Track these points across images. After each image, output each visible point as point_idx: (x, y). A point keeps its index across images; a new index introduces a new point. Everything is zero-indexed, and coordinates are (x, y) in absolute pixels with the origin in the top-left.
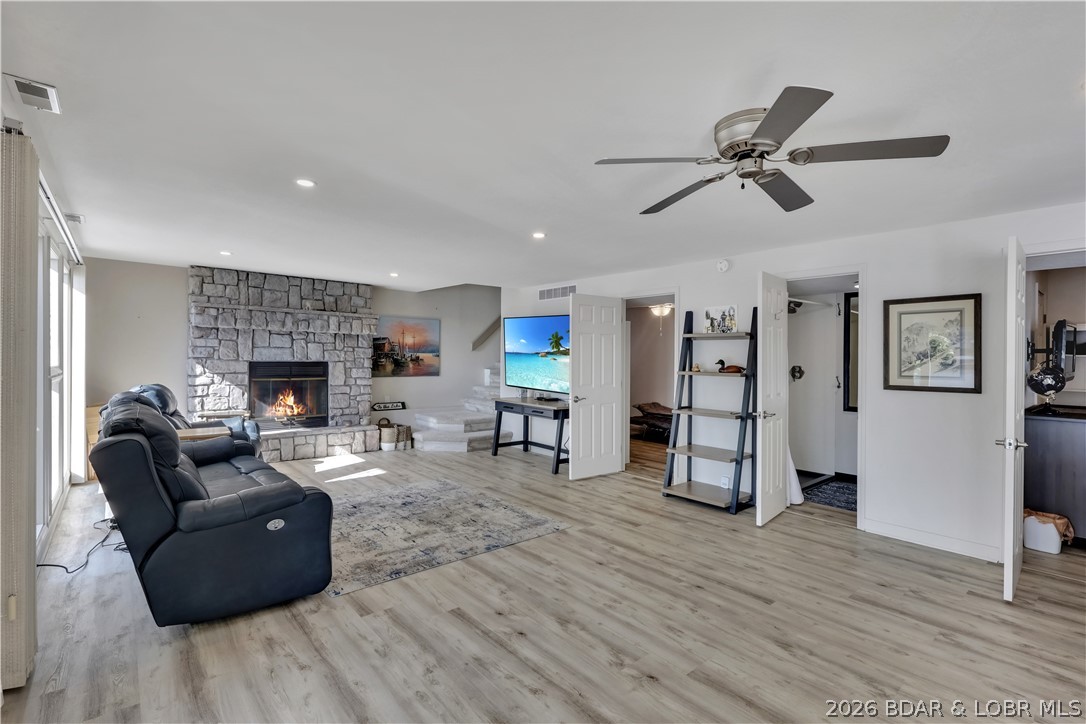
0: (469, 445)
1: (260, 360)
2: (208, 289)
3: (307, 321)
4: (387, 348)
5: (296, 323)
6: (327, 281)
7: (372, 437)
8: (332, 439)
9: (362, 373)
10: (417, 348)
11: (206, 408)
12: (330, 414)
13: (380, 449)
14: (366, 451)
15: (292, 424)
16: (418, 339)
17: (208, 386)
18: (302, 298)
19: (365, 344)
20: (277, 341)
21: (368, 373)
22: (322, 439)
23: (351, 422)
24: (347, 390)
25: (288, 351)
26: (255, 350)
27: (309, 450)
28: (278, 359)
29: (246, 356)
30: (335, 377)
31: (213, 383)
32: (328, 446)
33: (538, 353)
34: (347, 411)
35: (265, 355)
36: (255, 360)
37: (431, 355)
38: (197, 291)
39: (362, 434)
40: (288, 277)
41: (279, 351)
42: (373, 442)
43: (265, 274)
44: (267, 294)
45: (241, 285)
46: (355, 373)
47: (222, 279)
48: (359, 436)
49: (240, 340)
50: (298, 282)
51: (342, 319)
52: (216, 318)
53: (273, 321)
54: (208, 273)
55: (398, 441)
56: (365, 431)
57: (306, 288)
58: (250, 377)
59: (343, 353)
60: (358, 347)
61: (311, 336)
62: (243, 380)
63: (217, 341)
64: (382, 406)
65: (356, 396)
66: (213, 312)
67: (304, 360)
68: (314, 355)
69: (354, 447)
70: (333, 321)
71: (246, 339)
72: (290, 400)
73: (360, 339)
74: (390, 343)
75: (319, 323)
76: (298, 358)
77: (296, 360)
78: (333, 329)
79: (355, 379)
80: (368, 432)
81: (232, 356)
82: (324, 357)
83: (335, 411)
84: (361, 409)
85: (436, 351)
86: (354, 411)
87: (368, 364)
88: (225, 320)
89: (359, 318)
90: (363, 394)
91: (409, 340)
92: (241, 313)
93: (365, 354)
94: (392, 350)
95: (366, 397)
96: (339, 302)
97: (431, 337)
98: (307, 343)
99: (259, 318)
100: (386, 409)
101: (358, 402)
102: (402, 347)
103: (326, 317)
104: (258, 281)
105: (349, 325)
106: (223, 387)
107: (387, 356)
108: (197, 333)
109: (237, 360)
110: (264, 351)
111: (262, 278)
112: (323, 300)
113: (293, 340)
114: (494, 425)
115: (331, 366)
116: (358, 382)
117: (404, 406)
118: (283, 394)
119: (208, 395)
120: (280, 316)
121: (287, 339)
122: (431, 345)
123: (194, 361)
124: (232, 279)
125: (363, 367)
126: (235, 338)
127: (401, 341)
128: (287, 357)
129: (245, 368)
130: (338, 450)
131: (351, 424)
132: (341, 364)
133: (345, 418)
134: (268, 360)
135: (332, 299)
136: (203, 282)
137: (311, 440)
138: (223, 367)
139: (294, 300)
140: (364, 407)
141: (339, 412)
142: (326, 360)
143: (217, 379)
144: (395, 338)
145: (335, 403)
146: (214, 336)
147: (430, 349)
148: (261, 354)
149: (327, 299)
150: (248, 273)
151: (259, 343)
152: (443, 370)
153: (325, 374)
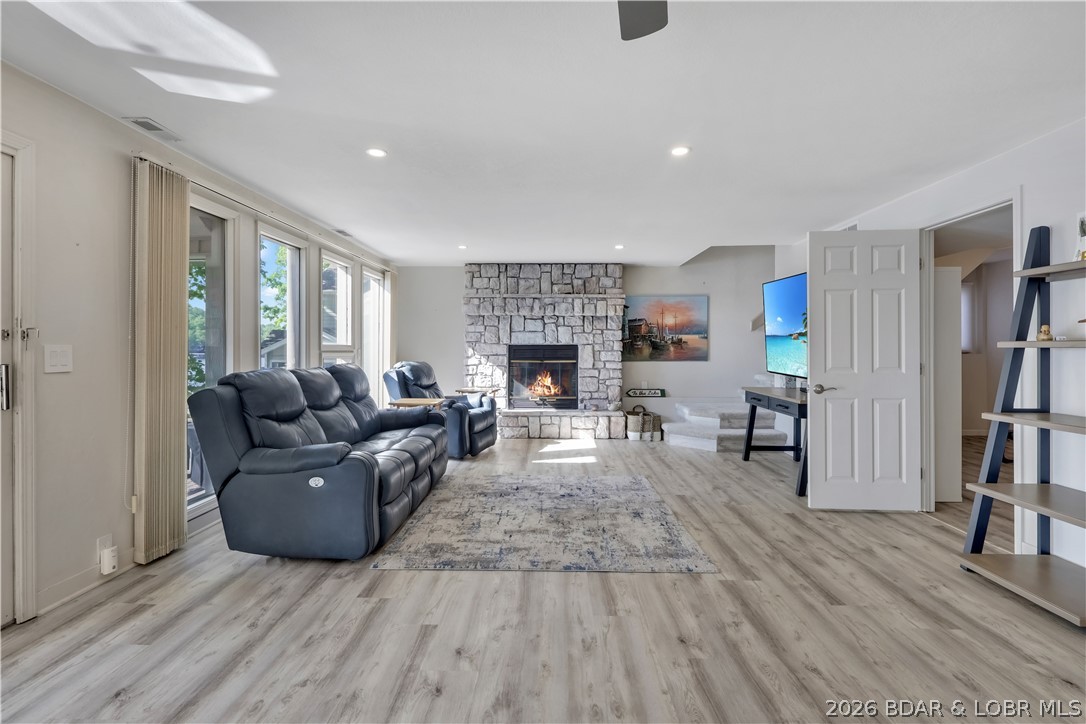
0: (719, 444)
1: (516, 343)
2: (477, 282)
3: (553, 305)
4: (644, 329)
5: (543, 307)
6: (576, 265)
7: (617, 423)
8: (576, 422)
9: (612, 356)
10: (679, 329)
11: (475, 384)
12: (580, 397)
13: (626, 437)
14: (610, 438)
15: (545, 404)
16: (681, 319)
17: (477, 366)
18: (552, 284)
19: (614, 326)
20: (531, 326)
21: (618, 356)
22: (566, 421)
23: (597, 406)
24: (596, 373)
25: (540, 335)
26: (513, 334)
27: (554, 431)
28: (532, 343)
29: (505, 340)
30: (585, 360)
31: (480, 363)
32: (572, 428)
33: (791, 335)
34: (595, 395)
35: (522, 339)
36: (512, 343)
37: (697, 336)
38: (469, 285)
39: (606, 419)
40: (540, 265)
41: (532, 335)
42: (618, 430)
43: (521, 264)
44: (522, 282)
45: (502, 275)
46: (604, 356)
47: (487, 272)
48: (603, 422)
49: (501, 326)
50: (548, 268)
51: (586, 301)
52: (479, 307)
53: (523, 307)
54: (476, 268)
55: (643, 431)
56: (609, 417)
57: (556, 273)
58: (510, 359)
59: (591, 335)
60: (607, 329)
61: (561, 320)
62: (502, 362)
63: (483, 327)
64: (638, 392)
65: (605, 380)
66: (476, 301)
67: (555, 343)
68: (564, 338)
69: (598, 433)
70: (578, 303)
71: (505, 325)
72: (548, 381)
73: (609, 321)
74: (647, 325)
75: (563, 306)
76: (550, 341)
77: (548, 343)
78: (578, 312)
79: (604, 362)
80: (612, 419)
81: (495, 340)
82: (573, 340)
83: (584, 395)
84: (610, 394)
85: (703, 331)
86: (604, 396)
87: (618, 346)
88: (485, 307)
89: (604, 299)
90: (613, 378)
91: (669, 320)
92: (498, 302)
93: (615, 336)
94: (650, 331)
95: (616, 382)
96: (587, 285)
97: (698, 316)
98: (557, 327)
99: (511, 304)
100: (642, 395)
101: (608, 386)
102: (661, 328)
103: (570, 300)
104: (514, 271)
105: (593, 307)
106: (487, 368)
107: (643, 338)
108: (469, 321)
109: (498, 343)
110: (520, 335)
111: (517, 268)
112: (572, 284)
113: (545, 324)
114: (746, 423)
115: (580, 348)
116: (608, 365)
117: (663, 393)
118: (540, 375)
119: (476, 374)
120: (529, 302)
121: (539, 323)
122: (696, 325)
123: (467, 345)
124: (494, 272)
125: (612, 350)
126: (496, 324)
127: (660, 321)
128: (538, 340)
129: (504, 350)
130: (581, 433)
131: (598, 409)
132: (590, 347)
133: (594, 402)
134: (523, 343)
135: (580, 282)
136: (473, 277)
137: (556, 420)
138: (488, 350)
139: (545, 286)
140: (614, 392)
141: (588, 396)
142: (575, 343)
143: (483, 360)
144: (653, 319)
145: (585, 386)
146: (481, 322)
147: (695, 330)
148: (517, 338)
149: (576, 282)
150: (506, 265)
151: (515, 327)
152: (713, 353)
153: (575, 357)
